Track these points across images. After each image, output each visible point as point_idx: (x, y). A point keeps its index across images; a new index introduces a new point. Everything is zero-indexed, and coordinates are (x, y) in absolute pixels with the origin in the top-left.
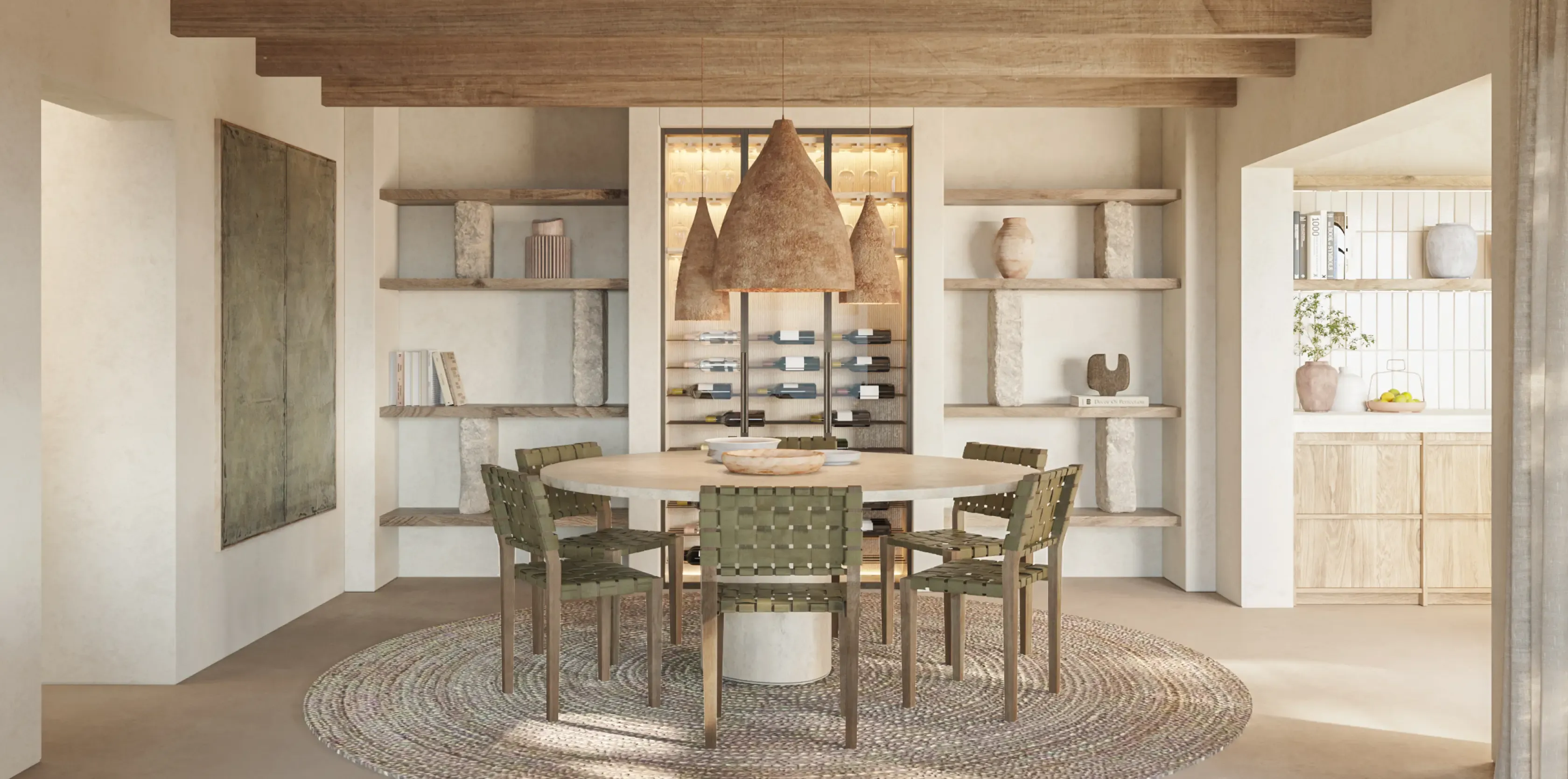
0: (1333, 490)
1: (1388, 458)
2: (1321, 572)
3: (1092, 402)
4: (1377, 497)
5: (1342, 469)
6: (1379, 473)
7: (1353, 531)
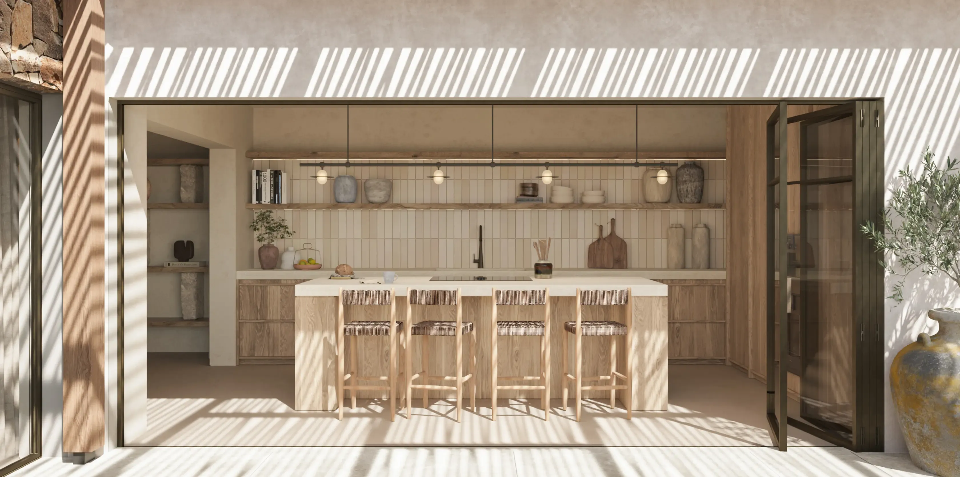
0: (259, 308)
1: (286, 292)
2: (253, 348)
3: (171, 264)
4: (281, 312)
5: (264, 298)
6: (281, 300)
7: (269, 329)
